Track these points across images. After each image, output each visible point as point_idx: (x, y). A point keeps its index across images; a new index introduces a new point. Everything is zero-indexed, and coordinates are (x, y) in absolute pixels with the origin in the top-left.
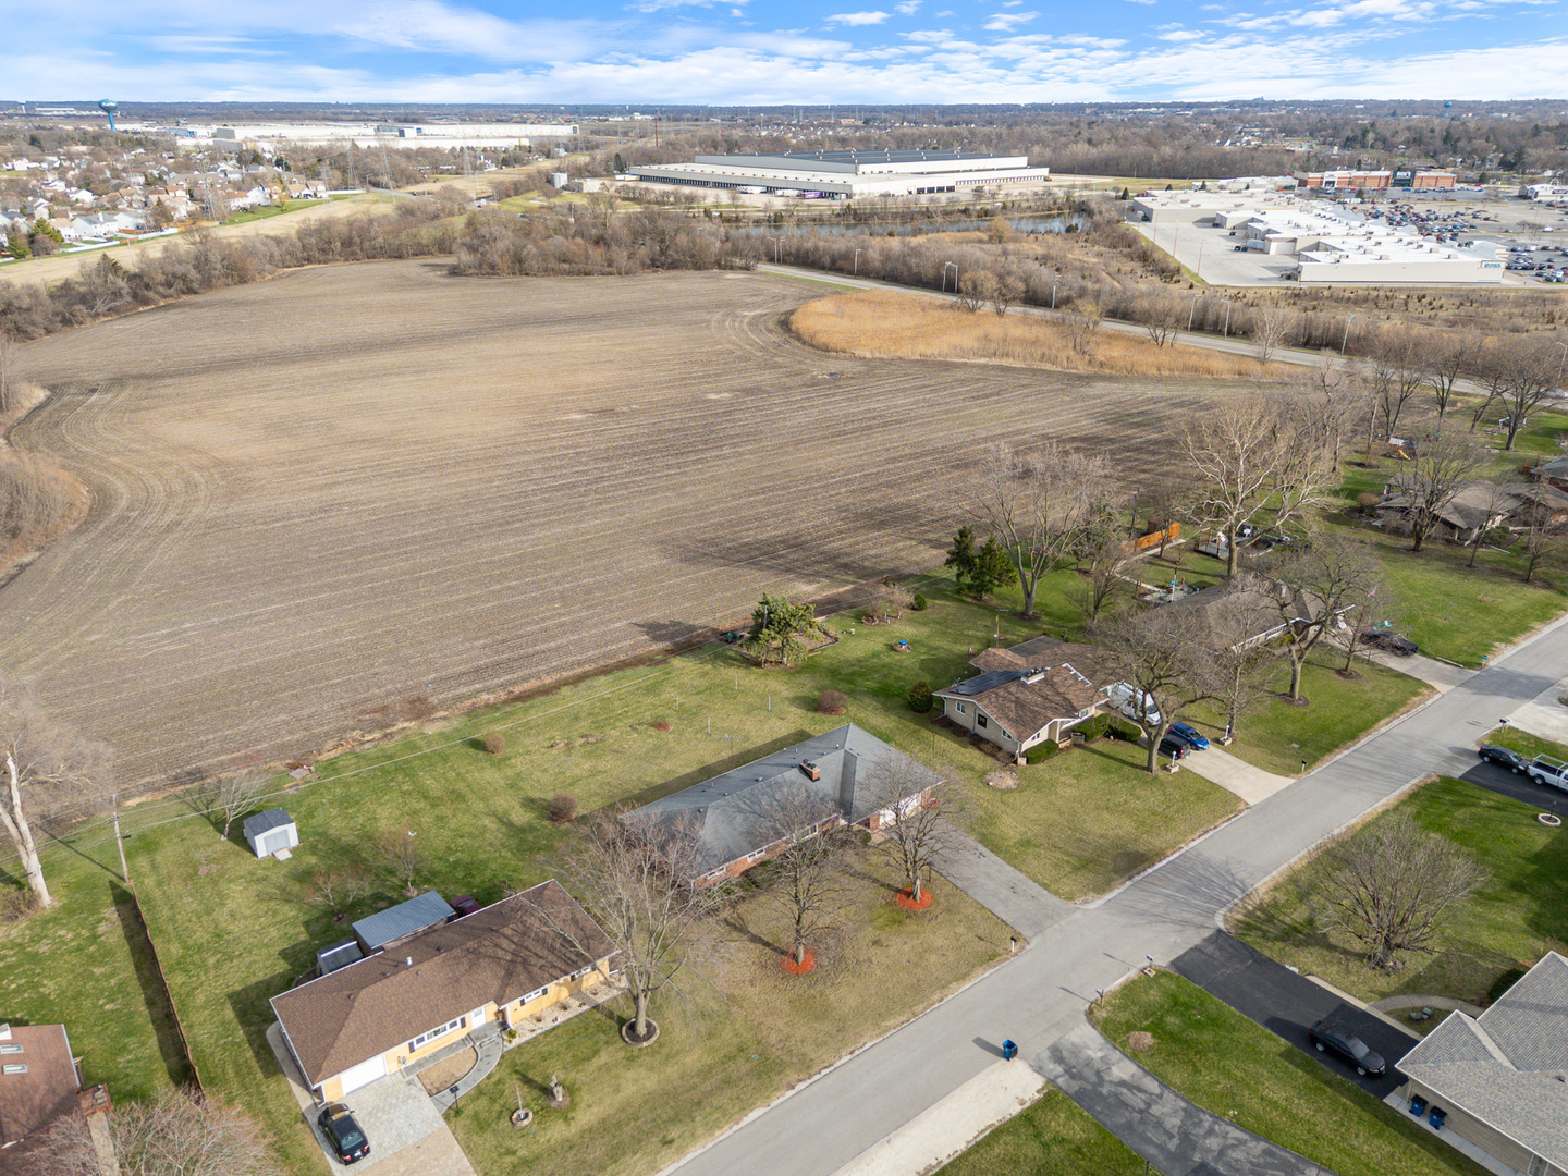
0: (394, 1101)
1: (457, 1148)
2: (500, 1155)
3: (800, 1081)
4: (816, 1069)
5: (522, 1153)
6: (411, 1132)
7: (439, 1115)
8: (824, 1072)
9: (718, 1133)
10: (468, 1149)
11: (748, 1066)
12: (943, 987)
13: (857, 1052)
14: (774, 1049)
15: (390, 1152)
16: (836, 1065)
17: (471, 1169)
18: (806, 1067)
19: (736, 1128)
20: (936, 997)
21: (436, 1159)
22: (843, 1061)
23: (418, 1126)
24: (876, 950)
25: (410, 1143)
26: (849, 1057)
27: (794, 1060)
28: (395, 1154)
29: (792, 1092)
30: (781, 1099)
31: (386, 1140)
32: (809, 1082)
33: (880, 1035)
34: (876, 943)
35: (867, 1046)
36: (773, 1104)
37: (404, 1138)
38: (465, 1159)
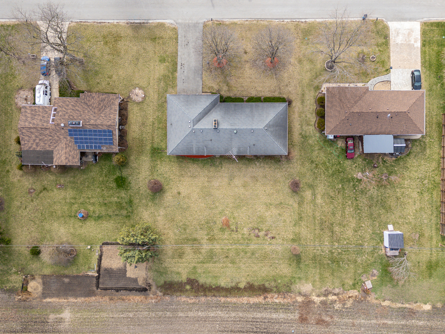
0: (399, 86)
1: (391, 60)
2: (383, 51)
3: (302, 22)
4: (296, 23)
5: (377, 49)
6: (399, 72)
7: (391, 73)
8: (294, 20)
9: (332, 21)
10: (389, 57)
11: (310, 37)
12: (242, 24)
13: (282, 20)
14: (300, 37)
15: (406, 70)
16: (290, 20)
17: (391, 51)
18: (297, 26)
19: (327, 20)
20: (247, 22)
21: (397, 60)
22: (288, 20)
23: (397, 73)
24: (248, 50)
25: (401, 69)
26: (285, 20)
27: (298, 30)
28: (405, 68)
29: (307, 20)
30: (311, 20)
31: (406, 74)
32: (300, 20)
33: (272, 21)
34: (246, 53)
35: (278, 20)
36: (313, 20)
37: (402, 72)
38: (391, 55)
